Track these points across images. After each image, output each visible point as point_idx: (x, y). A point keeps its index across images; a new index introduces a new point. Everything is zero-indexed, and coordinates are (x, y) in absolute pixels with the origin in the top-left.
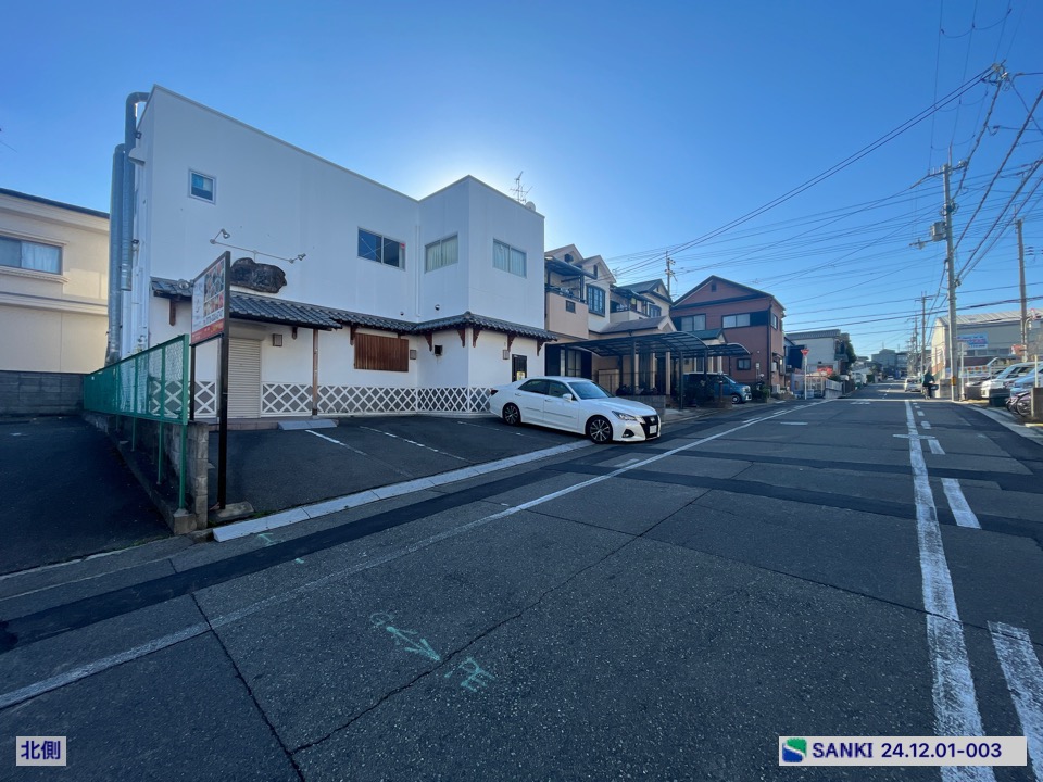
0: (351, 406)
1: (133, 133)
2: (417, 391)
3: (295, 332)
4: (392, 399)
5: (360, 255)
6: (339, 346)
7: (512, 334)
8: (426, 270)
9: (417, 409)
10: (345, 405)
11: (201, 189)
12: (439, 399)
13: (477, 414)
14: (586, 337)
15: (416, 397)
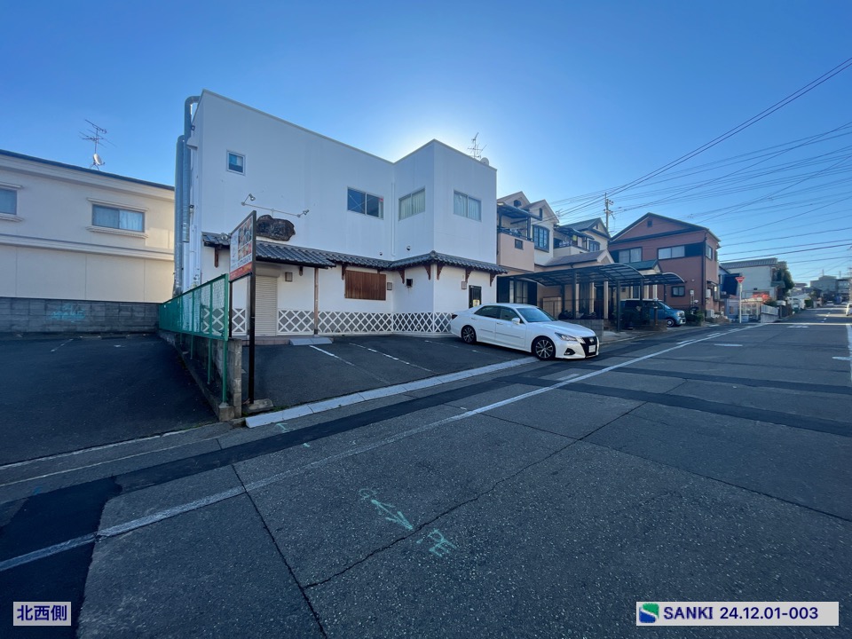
0: (342, 327)
1: (189, 126)
2: (392, 315)
3: (301, 270)
4: (373, 322)
5: (349, 209)
6: (333, 281)
7: (469, 268)
8: (400, 218)
9: (392, 330)
10: (338, 327)
11: (235, 166)
12: (409, 322)
13: (440, 334)
14: (532, 269)
15: (392, 320)
